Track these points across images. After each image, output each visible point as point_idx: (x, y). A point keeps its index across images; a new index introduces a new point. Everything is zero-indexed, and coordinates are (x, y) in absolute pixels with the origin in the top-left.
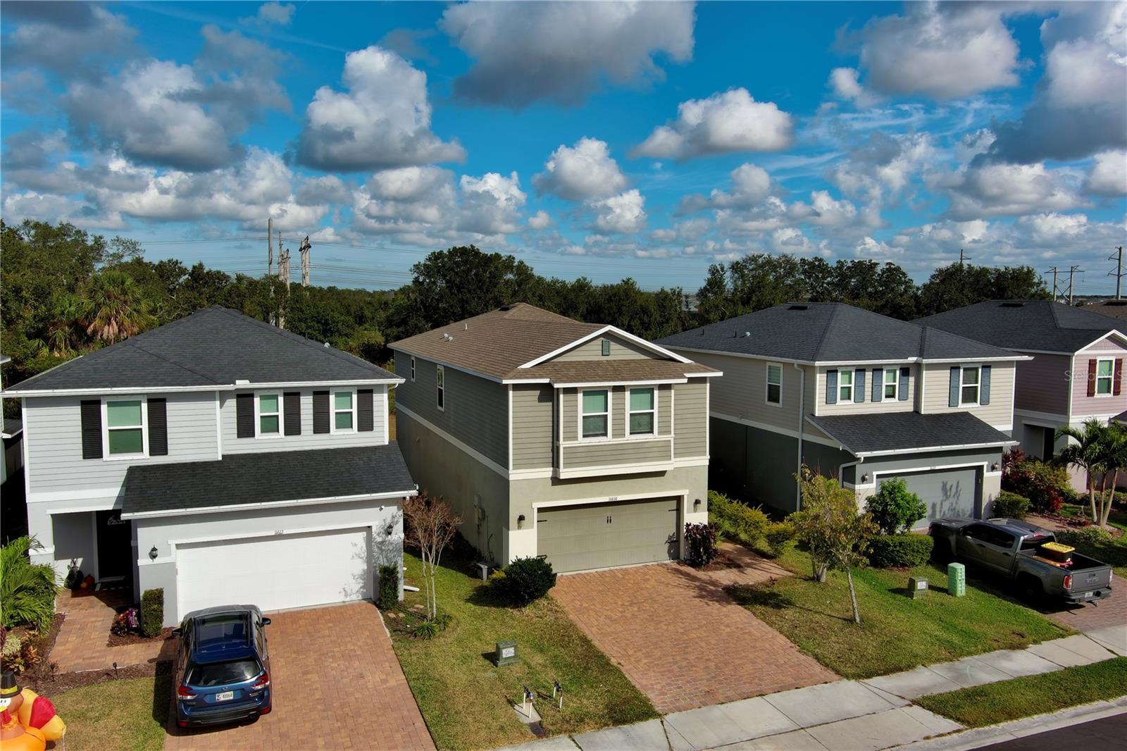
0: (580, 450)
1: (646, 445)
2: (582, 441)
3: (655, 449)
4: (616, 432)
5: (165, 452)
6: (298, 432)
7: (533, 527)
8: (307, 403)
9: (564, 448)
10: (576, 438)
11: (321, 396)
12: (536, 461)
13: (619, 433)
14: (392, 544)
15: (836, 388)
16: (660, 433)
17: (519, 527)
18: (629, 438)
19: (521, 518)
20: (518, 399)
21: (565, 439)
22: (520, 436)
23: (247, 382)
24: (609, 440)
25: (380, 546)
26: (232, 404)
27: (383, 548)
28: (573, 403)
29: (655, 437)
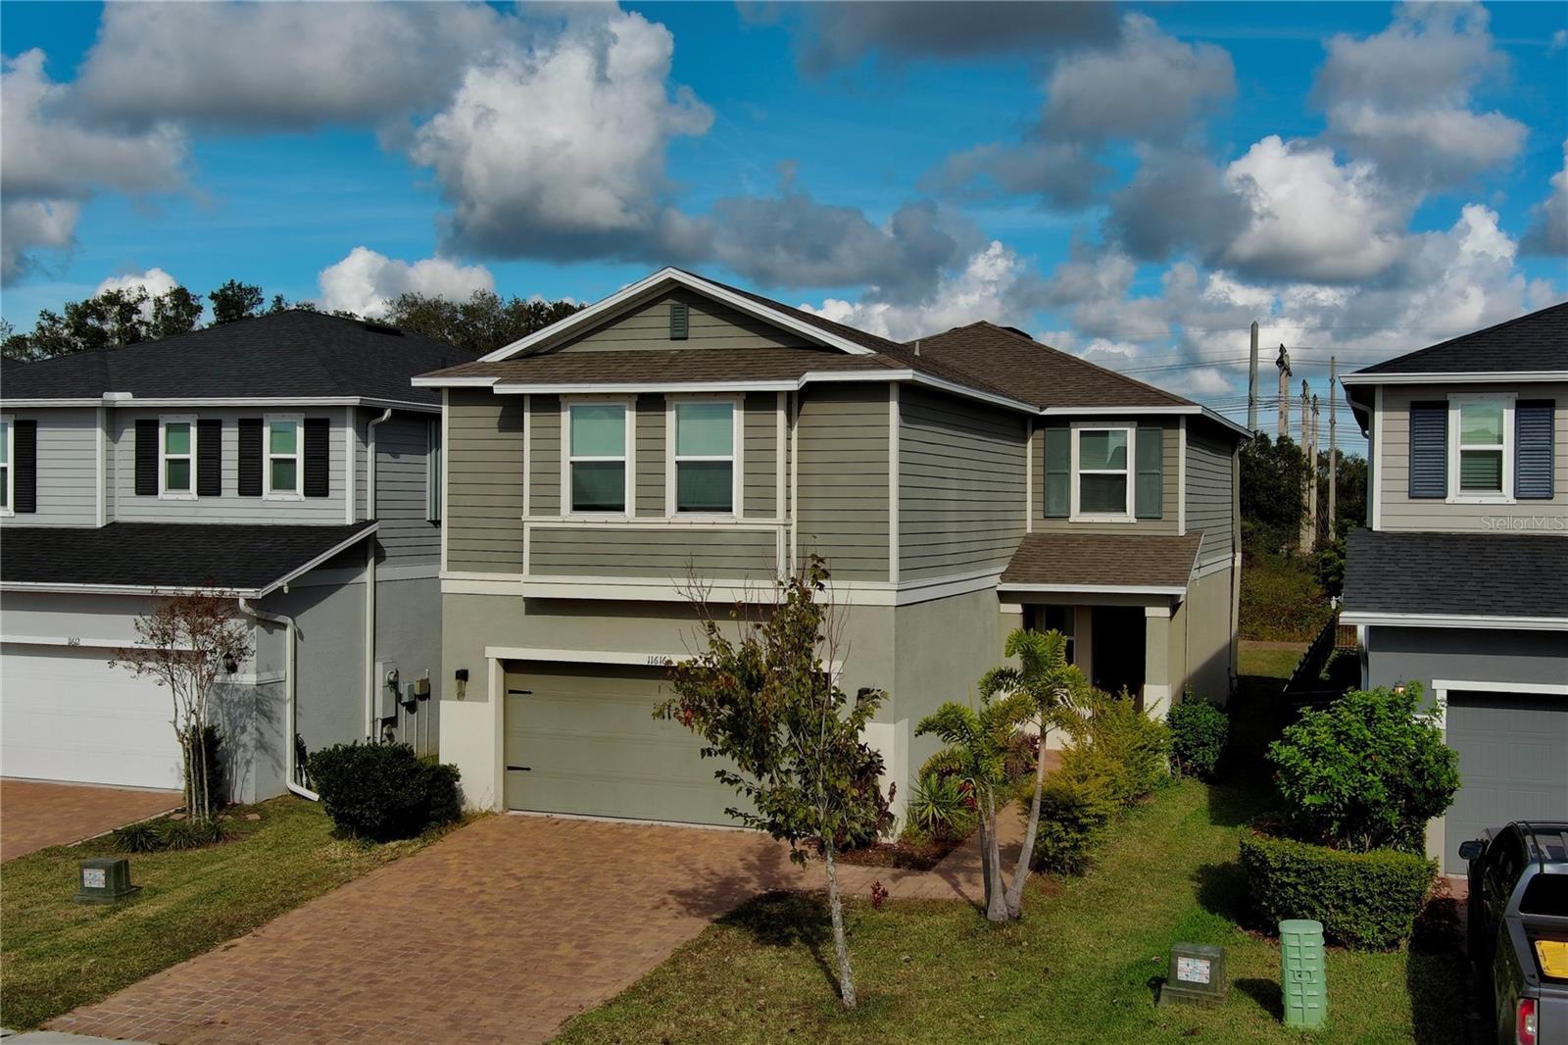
0: (567, 537)
1: (717, 539)
2: (568, 517)
3: (737, 551)
4: (646, 503)
5: (33, 510)
6: (218, 493)
7: (485, 699)
8: (230, 438)
9: (532, 530)
10: (555, 509)
11: (250, 429)
12: (494, 557)
13: (650, 503)
14: (237, 690)
15: (1445, 452)
16: (748, 512)
17: (461, 696)
18: (672, 518)
19: (462, 675)
20: (459, 422)
21: (534, 510)
22: (463, 500)
23: (128, 395)
24: (628, 517)
25: (219, 691)
26: (129, 436)
27: (224, 695)
28: (551, 432)
29: (736, 518)
